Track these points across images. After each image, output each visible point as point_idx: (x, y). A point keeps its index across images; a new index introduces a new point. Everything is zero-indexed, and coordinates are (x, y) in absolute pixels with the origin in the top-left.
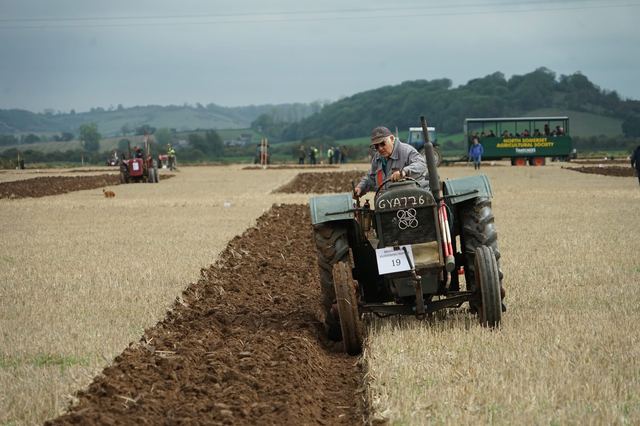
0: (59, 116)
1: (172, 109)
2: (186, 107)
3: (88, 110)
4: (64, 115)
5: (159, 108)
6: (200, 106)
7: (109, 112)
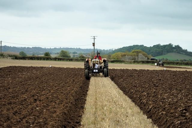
0: (47, 49)
1: (71, 48)
2: (74, 48)
3: (54, 48)
4: (48, 49)
5: (68, 48)
6: (77, 48)
7: (58, 48)
